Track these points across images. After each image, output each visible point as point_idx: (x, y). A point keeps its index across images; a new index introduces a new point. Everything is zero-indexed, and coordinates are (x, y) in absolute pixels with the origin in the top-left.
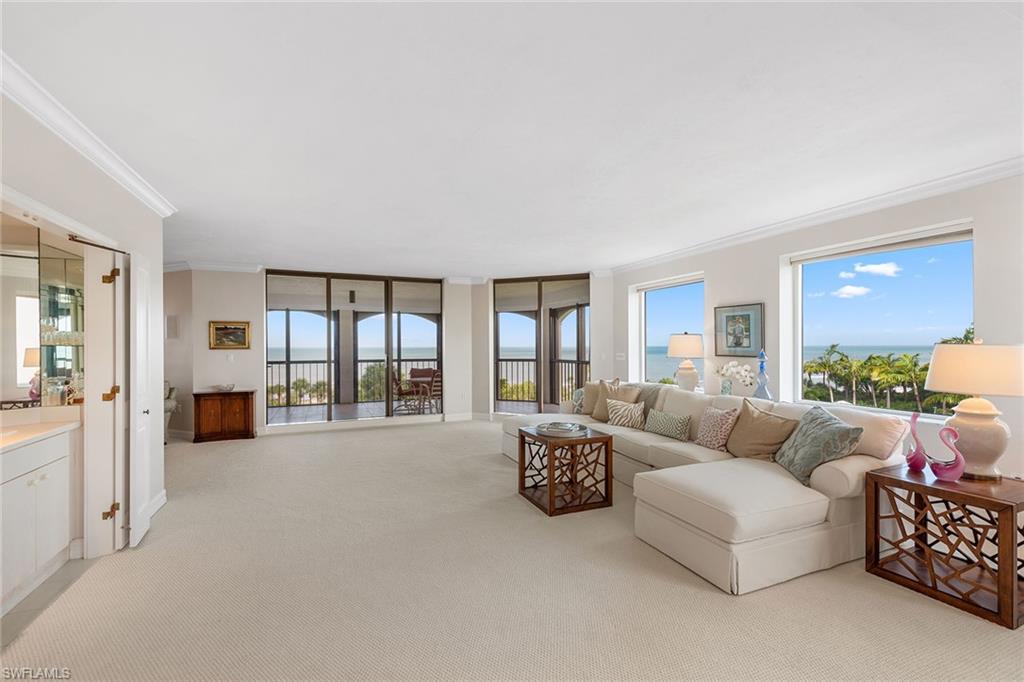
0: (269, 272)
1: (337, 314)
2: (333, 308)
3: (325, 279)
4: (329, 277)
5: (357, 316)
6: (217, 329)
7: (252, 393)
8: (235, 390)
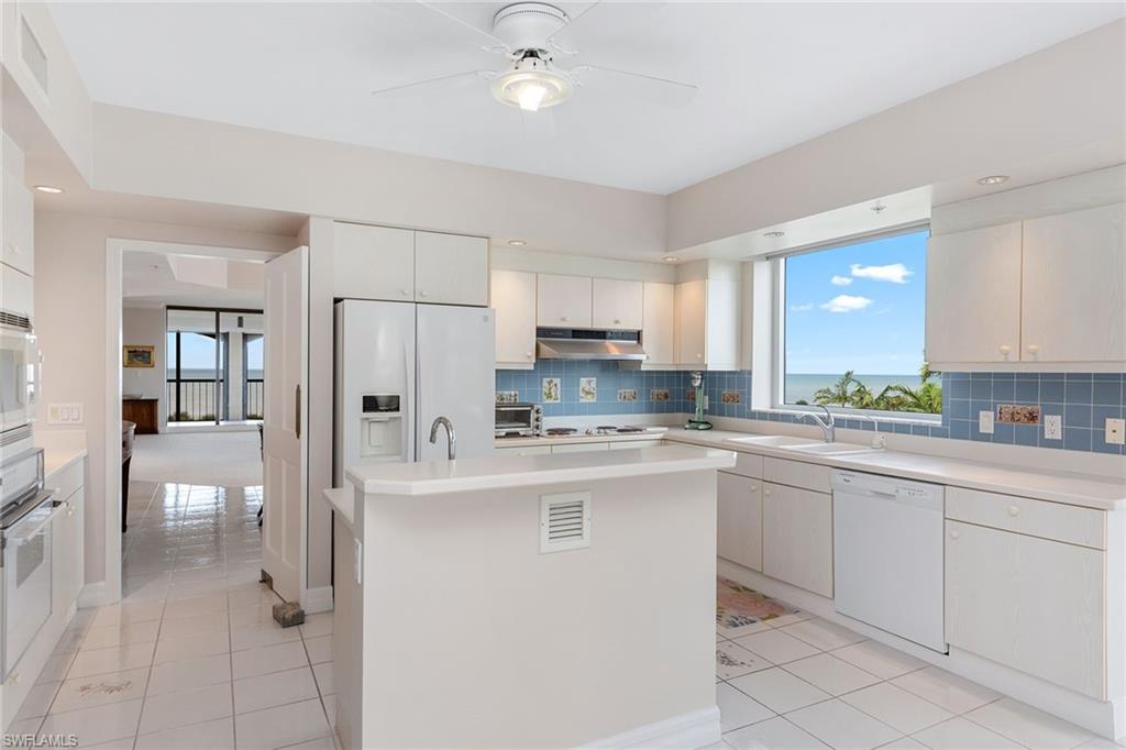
0: (169, 307)
1: (226, 335)
2: (221, 331)
3: (214, 313)
4: (218, 311)
5: (246, 337)
6: (129, 352)
7: (157, 400)
8: (143, 398)
